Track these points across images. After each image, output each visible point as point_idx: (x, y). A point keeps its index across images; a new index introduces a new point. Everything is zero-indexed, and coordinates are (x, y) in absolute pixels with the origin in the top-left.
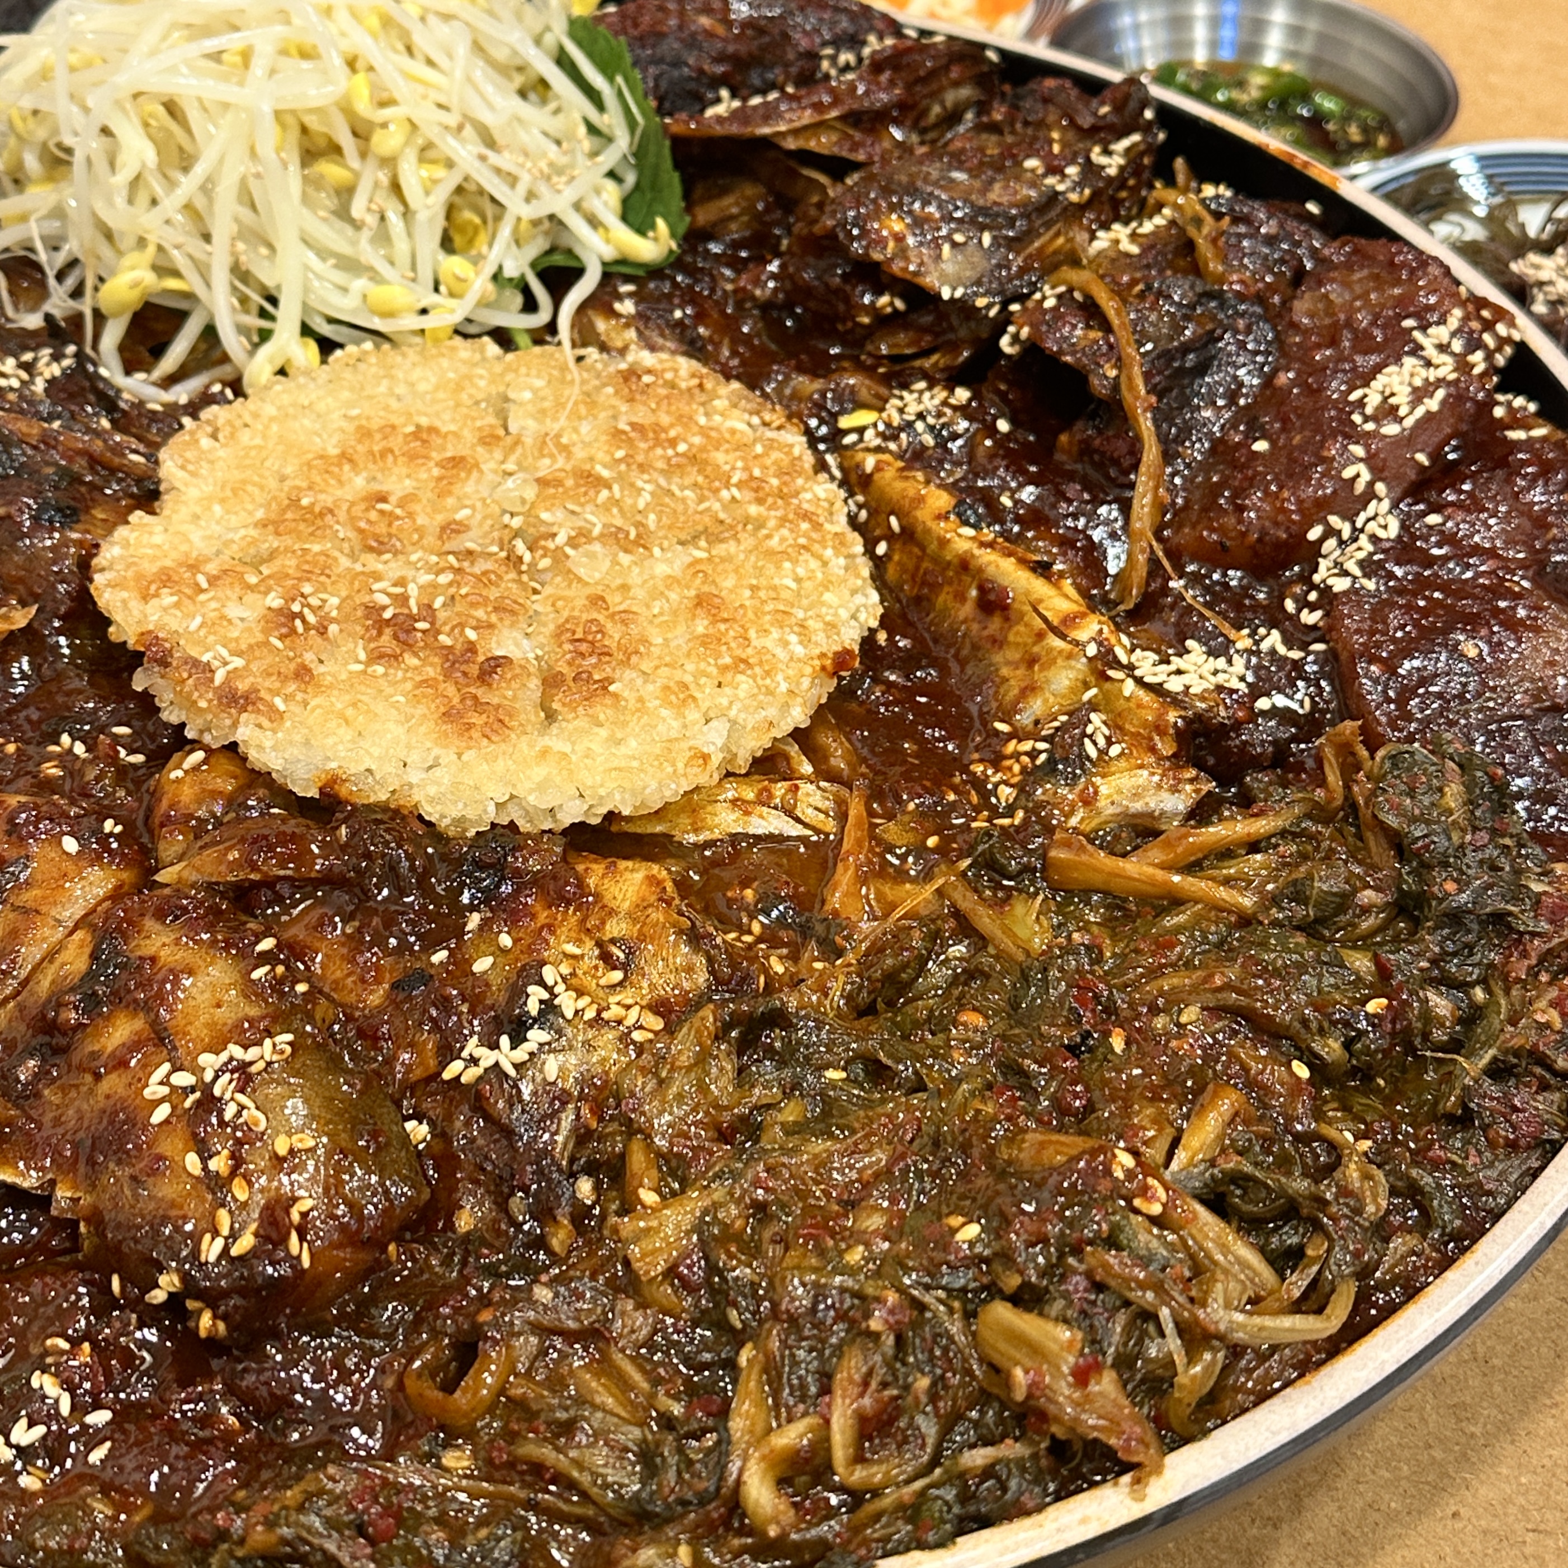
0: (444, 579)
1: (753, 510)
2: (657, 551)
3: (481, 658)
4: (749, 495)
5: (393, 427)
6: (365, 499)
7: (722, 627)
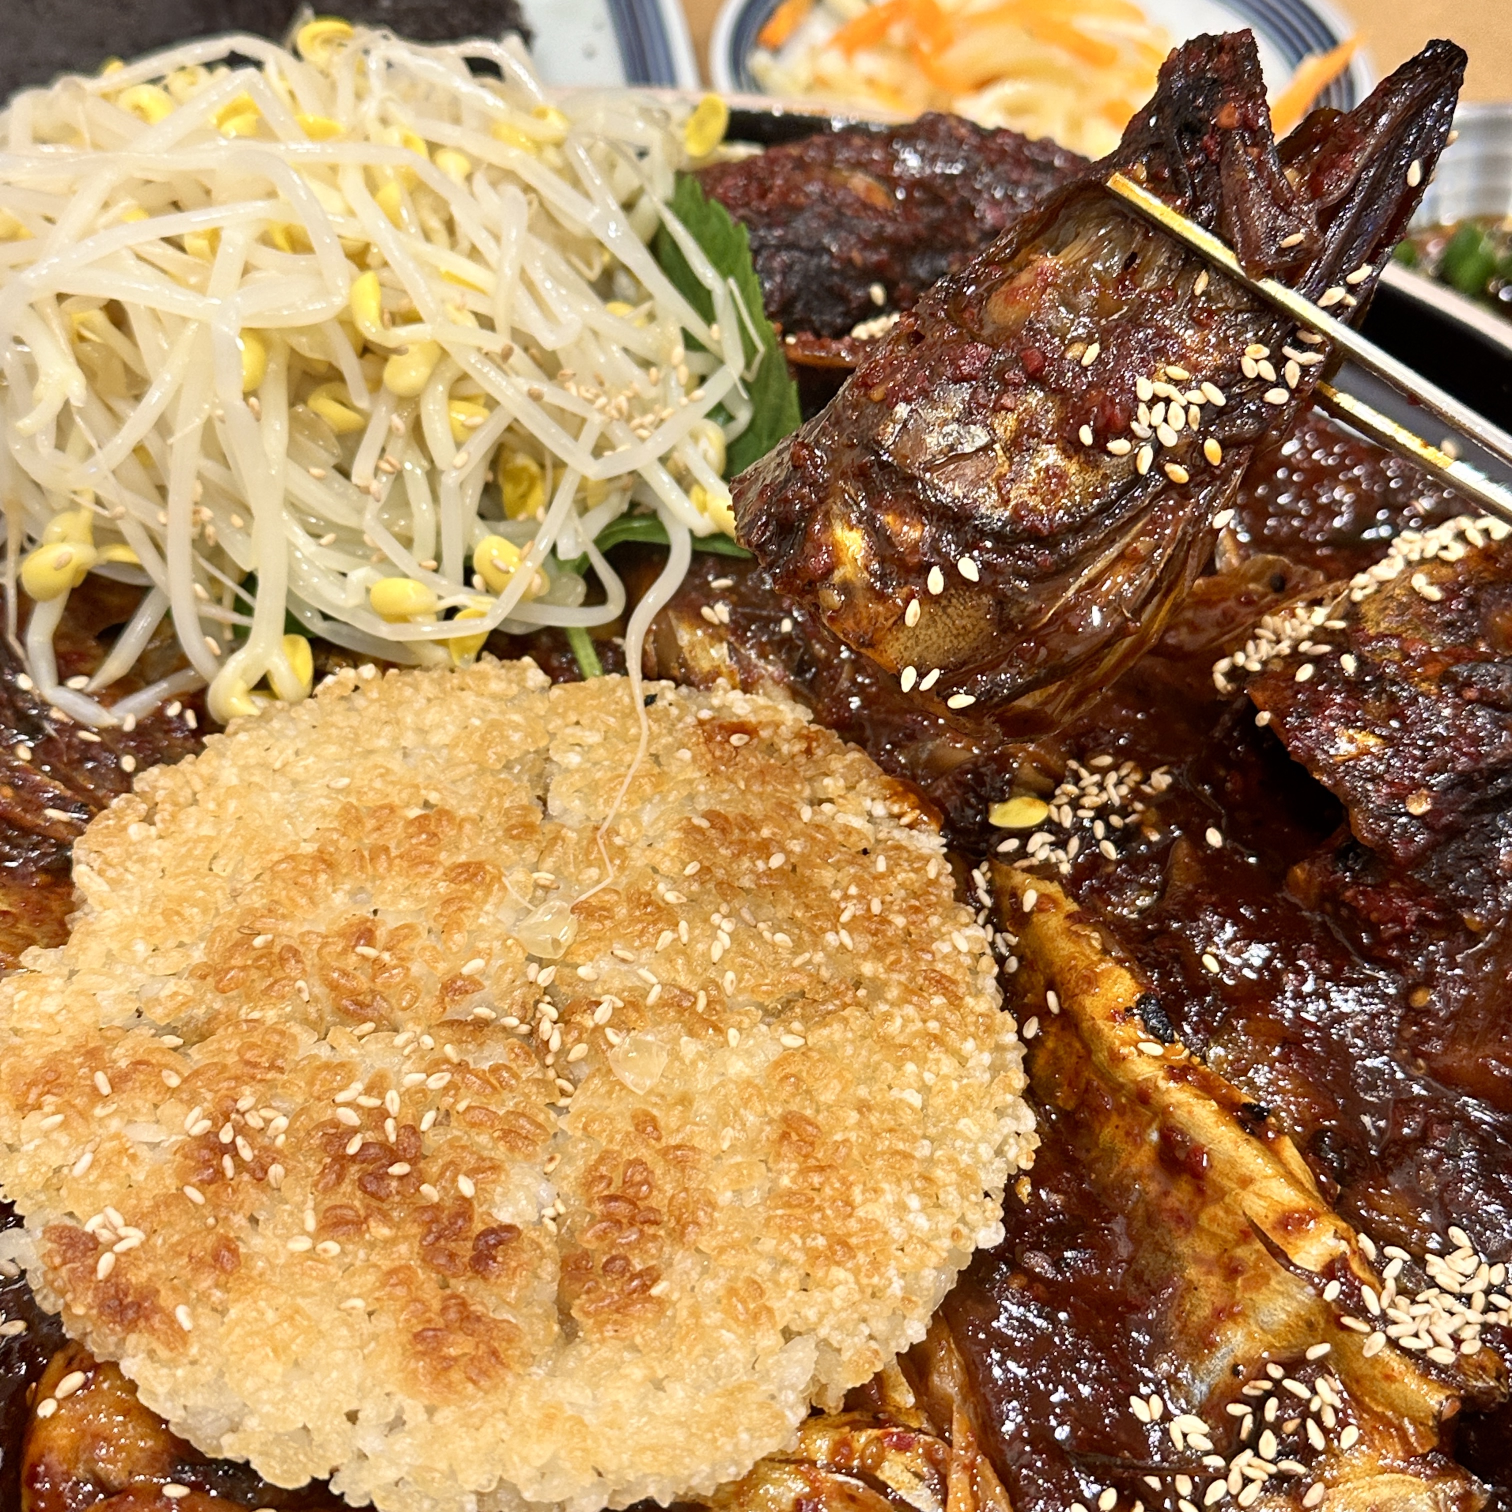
0: (437, 1082)
1: (868, 969)
2: (732, 1033)
3: (478, 1227)
4: (864, 943)
5: (392, 809)
6: (341, 934)
7: (816, 1179)
